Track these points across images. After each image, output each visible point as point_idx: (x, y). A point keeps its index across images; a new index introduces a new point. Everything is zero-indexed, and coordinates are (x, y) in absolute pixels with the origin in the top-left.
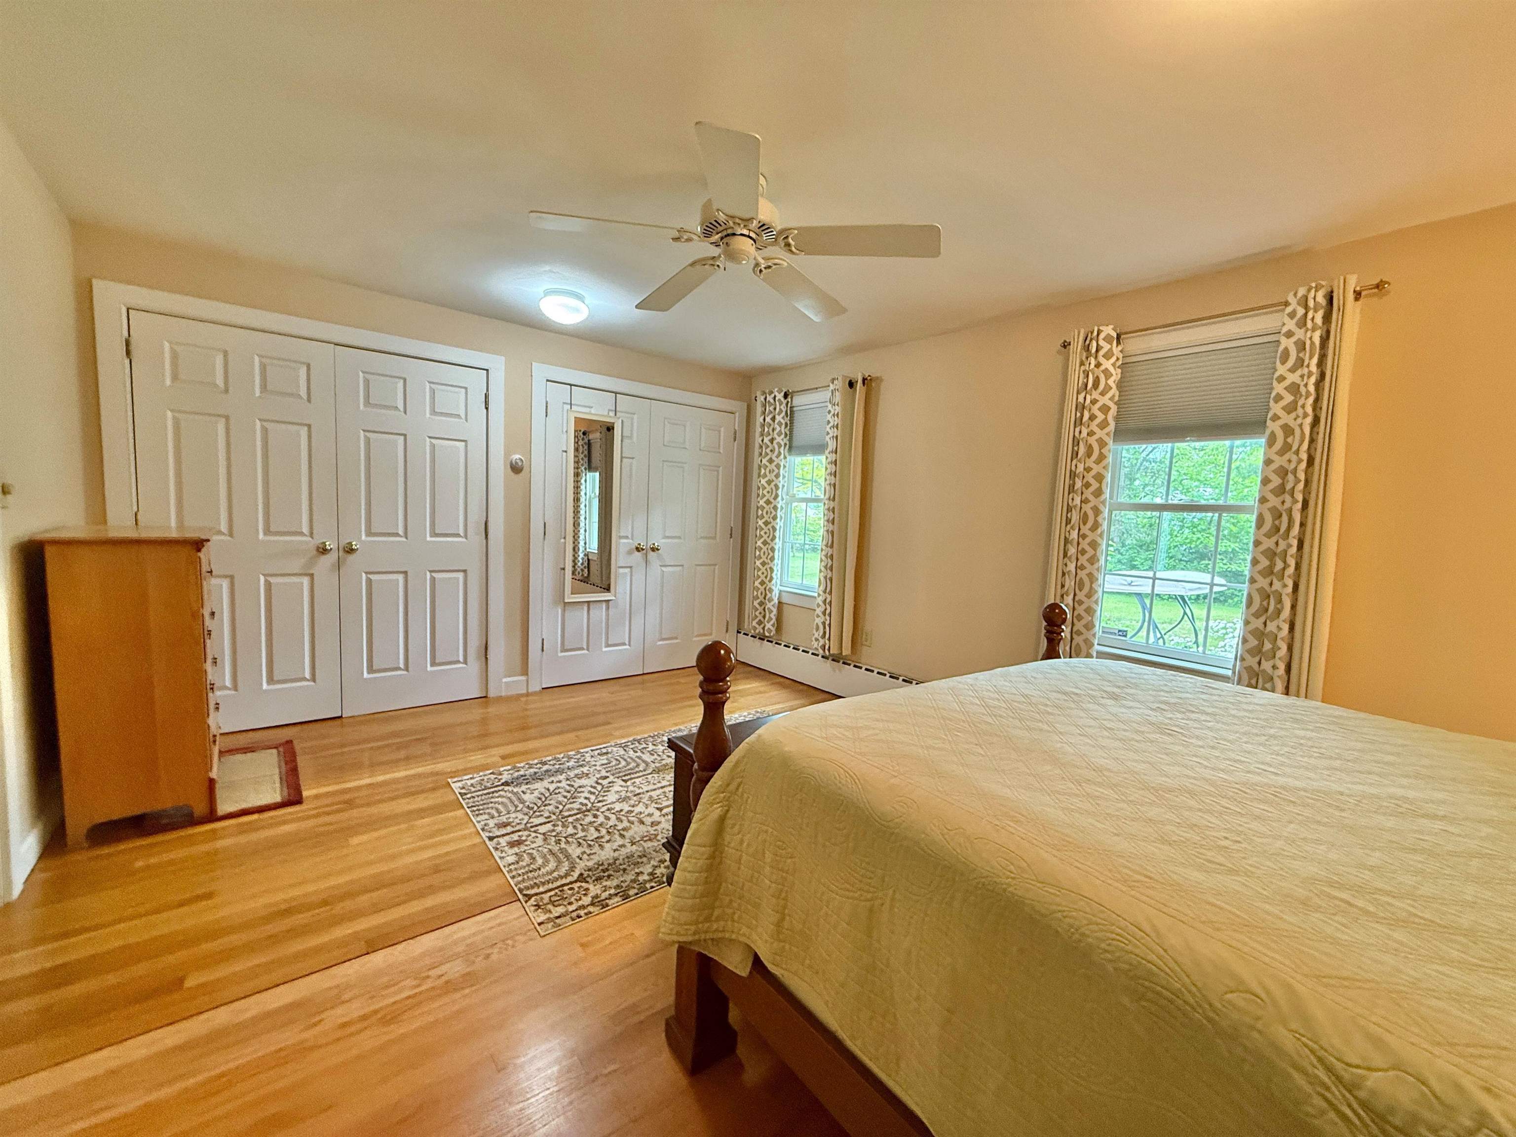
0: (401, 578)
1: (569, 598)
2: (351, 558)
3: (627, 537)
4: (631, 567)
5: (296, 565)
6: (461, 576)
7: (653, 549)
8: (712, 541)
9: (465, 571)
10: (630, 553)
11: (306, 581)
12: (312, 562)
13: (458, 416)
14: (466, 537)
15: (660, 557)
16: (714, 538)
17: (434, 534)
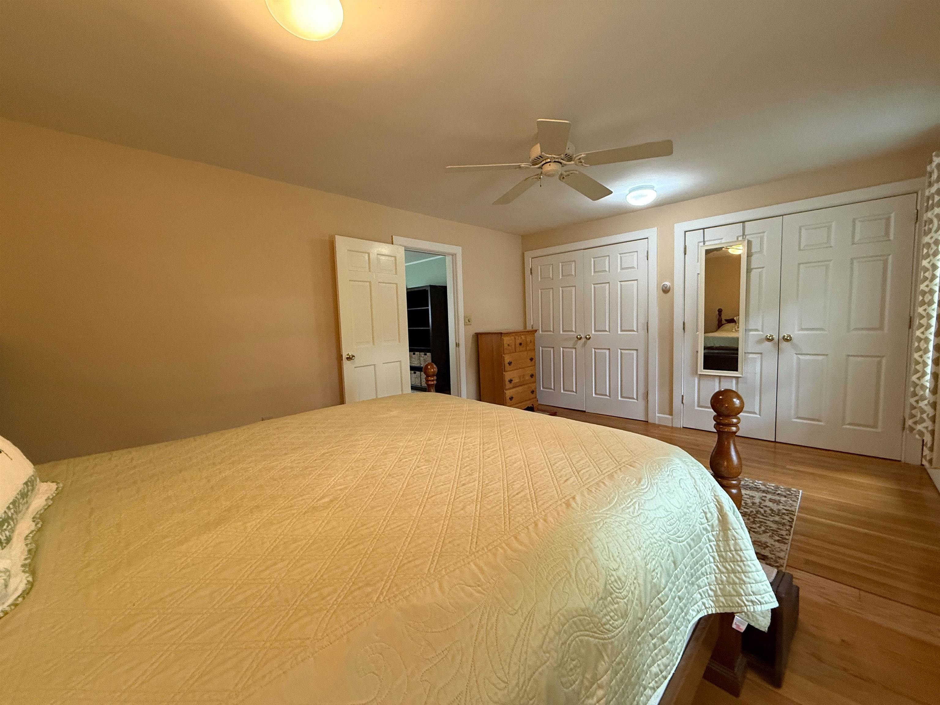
0: (607, 352)
1: (701, 371)
2: (588, 341)
3: (757, 330)
4: (761, 353)
5: (570, 344)
6: (635, 352)
7: (787, 340)
8: (878, 332)
9: (637, 350)
10: (760, 342)
11: (574, 351)
12: (576, 343)
13: (633, 267)
14: (637, 331)
15: (795, 346)
16: (881, 328)
17: (622, 331)
